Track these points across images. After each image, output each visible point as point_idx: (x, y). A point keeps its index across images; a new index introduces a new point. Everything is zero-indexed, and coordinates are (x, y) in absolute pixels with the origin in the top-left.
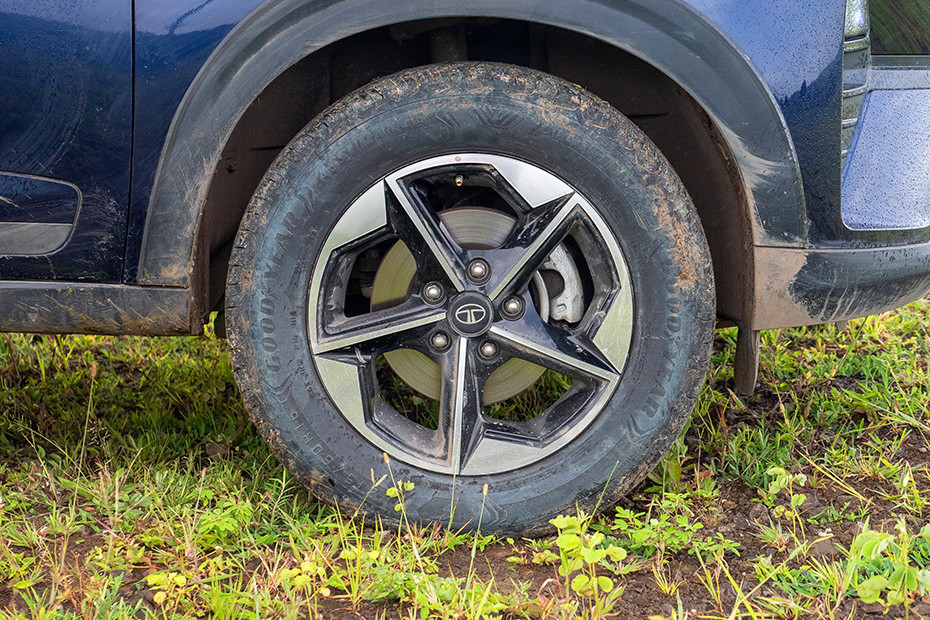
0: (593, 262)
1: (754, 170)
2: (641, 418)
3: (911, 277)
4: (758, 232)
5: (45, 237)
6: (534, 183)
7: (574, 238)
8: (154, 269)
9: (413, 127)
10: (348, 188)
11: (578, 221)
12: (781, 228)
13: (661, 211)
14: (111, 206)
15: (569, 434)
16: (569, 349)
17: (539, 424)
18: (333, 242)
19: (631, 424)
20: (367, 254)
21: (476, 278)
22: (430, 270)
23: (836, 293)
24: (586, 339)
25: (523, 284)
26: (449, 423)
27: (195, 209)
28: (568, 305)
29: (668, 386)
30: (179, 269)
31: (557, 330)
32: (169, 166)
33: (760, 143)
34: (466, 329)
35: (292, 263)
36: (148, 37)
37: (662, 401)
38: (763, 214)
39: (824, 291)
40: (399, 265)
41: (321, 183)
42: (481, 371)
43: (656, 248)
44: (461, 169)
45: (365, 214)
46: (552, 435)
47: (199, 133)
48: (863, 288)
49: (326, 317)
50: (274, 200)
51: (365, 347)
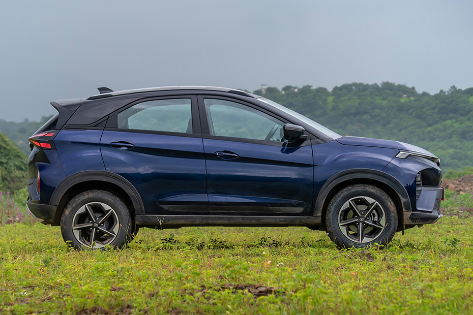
0: (379, 212)
1: (403, 200)
2: (387, 234)
3: (431, 218)
4: (404, 209)
5: (300, 210)
6: (370, 200)
7: (377, 208)
8: (316, 214)
9: (353, 192)
10: (344, 201)
11: (377, 205)
12: (408, 209)
13: (389, 203)
14: (310, 205)
15: (377, 237)
16: (377, 224)
17: (373, 236)
18: (342, 209)
19: (386, 234)
20: (346, 212)
21: (362, 214)
22: (355, 213)
23: (416, 219)
24: (379, 223)
25: (369, 215)
26: (359, 235)
27: (322, 205)
28: (376, 219)
29: (391, 229)
30: (319, 214)
31: (374, 222)
32: (319, 199)
33: (404, 196)
34: (361, 222)
35: (336, 213)
36: (316, 182)
37: (390, 231)
38: (404, 207)
39: (414, 219)
40: (351, 213)
41: (340, 201)
42: (364, 228)
43: (388, 209)
44: (360, 199)
45: (346, 205)
46: (375, 237)
47: (323, 194)
48: (420, 219)
49: (340, 221)
50: (333, 204)
51: (346, 225)
